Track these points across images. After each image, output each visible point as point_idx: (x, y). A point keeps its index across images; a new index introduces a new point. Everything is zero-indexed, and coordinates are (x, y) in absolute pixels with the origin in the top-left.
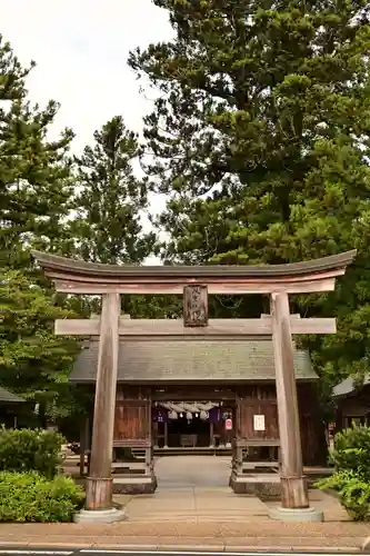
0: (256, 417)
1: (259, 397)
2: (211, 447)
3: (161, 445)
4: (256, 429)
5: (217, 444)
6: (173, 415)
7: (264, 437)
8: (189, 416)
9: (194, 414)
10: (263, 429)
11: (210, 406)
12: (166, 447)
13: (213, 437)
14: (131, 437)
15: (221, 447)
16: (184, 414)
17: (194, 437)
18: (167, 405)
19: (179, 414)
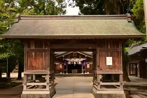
0: (107, 58)
1: (109, 47)
2: (82, 74)
3: (65, 73)
4: (107, 65)
5: (84, 73)
6: (69, 63)
7: (112, 69)
8: (75, 63)
9: (76, 62)
10: (112, 64)
11: (82, 59)
12: (67, 74)
13: (83, 70)
14: (39, 69)
15: (85, 73)
16: (73, 63)
17: (76, 70)
18: (68, 60)
19: (71, 62)
